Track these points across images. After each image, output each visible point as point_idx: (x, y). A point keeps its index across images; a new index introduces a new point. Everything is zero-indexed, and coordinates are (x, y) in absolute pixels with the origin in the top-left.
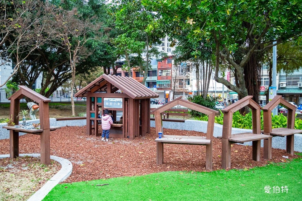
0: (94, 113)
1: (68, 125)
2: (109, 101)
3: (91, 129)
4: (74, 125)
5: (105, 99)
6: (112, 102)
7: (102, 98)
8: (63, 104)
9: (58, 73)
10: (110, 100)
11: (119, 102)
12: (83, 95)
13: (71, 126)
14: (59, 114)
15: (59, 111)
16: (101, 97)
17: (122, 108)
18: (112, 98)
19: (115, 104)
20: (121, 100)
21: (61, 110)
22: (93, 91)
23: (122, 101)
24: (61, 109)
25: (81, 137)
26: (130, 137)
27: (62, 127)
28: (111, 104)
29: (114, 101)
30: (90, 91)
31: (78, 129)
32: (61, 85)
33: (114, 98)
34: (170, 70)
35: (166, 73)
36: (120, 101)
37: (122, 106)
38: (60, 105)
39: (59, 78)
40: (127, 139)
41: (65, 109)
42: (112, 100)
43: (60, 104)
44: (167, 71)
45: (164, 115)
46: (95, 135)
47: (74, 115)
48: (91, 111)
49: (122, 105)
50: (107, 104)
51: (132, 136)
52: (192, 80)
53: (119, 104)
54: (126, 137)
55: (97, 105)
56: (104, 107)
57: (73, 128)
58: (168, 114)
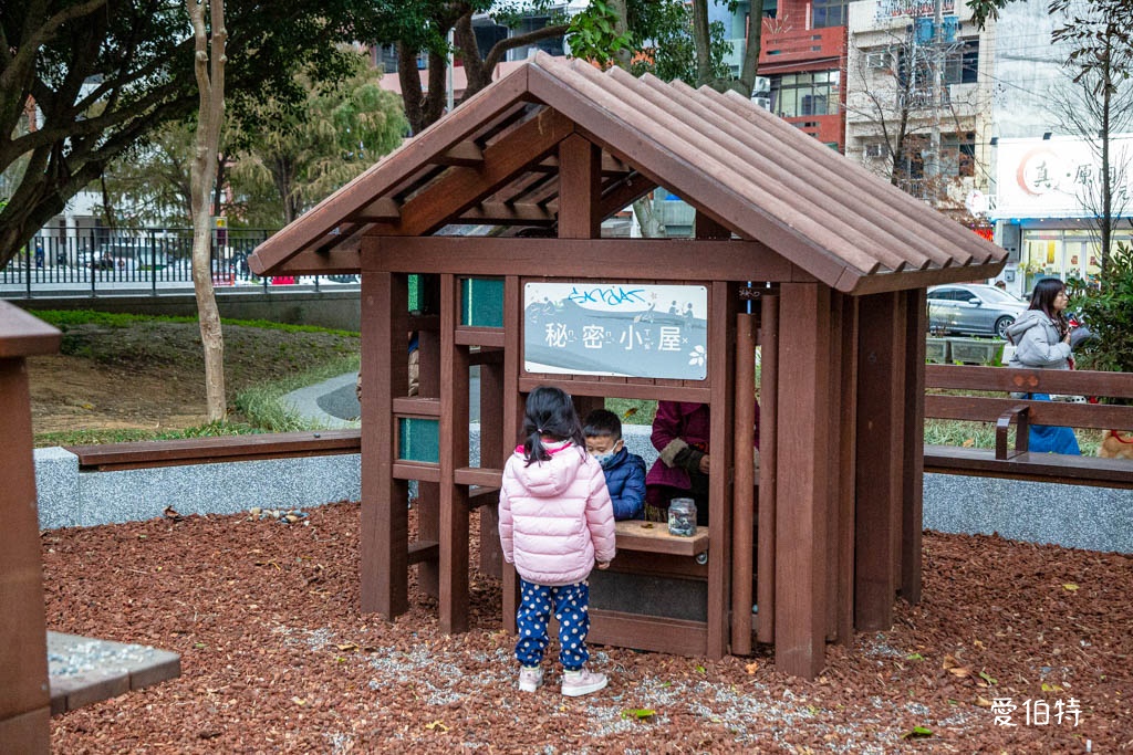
0: (435, 420)
1: (182, 508)
2: (572, 314)
3: (401, 558)
4: (227, 505)
5: (535, 293)
6: (598, 317)
7: (512, 283)
8: (113, 318)
9: (73, 83)
10: (588, 305)
11: (672, 319)
12: (324, 252)
13: (202, 513)
14: (91, 398)
15: (85, 372)
16: (501, 278)
17: (702, 375)
18: (605, 287)
19: (630, 337)
20: (693, 301)
21: (105, 362)
22: (418, 220)
23: (701, 313)
24: (103, 351)
25: (318, 639)
26: (783, 652)
27: (131, 525)
28: (593, 336)
29: (624, 307)
30: (394, 222)
31: (271, 550)
32: (92, 172)
33: (627, 288)
34: (835, 77)
35: (803, 92)
36: (681, 311)
37: (702, 361)
38: (93, 327)
39: (79, 118)
40: (751, 667)
41: (128, 356)
42: (601, 306)
43: (91, 313)
44: (807, 79)
45: (1003, 422)
46: (446, 618)
47: (216, 412)
48: (402, 404)
49: (701, 349)
50: (556, 337)
51: (798, 643)
52: (994, 142)
53: (670, 338)
54: (743, 645)
55: (462, 350)
56: (530, 367)
57: (226, 532)
58: (1026, 411)
